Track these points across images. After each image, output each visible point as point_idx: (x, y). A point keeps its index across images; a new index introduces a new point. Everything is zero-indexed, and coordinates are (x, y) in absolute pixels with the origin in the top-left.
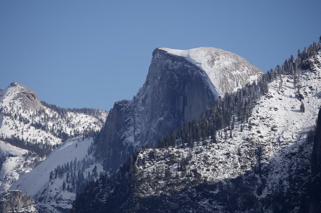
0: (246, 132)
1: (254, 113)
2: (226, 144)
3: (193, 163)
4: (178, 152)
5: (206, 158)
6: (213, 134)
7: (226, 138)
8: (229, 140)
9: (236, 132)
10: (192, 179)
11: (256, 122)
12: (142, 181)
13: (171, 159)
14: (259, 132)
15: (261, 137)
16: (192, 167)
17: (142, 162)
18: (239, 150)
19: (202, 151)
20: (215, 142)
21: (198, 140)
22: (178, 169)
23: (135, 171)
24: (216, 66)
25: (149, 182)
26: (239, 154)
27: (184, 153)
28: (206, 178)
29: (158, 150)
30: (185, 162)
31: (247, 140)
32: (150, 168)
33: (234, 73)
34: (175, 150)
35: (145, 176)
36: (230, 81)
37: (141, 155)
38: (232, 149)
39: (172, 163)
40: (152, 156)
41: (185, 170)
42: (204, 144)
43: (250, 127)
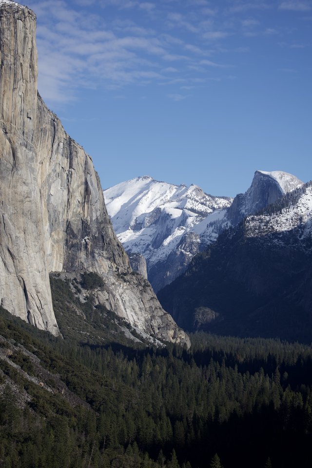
0: (295, 210)
1: (299, 201)
2: (286, 215)
3: (271, 223)
4: (264, 218)
5: (277, 221)
6: (281, 210)
7: (286, 212)
8: (288, 213)
9: (291, 209)
10: (270, 230)
11: (300, 205)
12: (248, 230)
13: (261, 221)
14: (301, 210)
15: (302, 212)
16: (271, 225)
17: (248, 222)
18: (292, 218)
19: (275, 217)
20: (281, 214)
21: (274, 213)
22: (264, 225)
23: (245, 226)
24: (283, 180)
25: (251, 230)
26: (292, 220)
27: (267, 218)
28: (277, 230)
29: (255, 217)
30: (268, 222)
31: (296, 213)
32: (252, 224)
33: (291, 183)
34: (263, 217)
35: (249, 228)
36: (289, 186)
37: (248, 218)
38: (289, 217)
39: (262, 222)
40: (253, 219)
41: (267, 226)
42: (277, 215)
43: (297, 208)
